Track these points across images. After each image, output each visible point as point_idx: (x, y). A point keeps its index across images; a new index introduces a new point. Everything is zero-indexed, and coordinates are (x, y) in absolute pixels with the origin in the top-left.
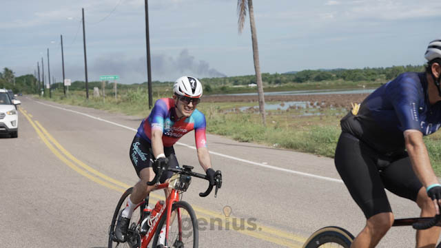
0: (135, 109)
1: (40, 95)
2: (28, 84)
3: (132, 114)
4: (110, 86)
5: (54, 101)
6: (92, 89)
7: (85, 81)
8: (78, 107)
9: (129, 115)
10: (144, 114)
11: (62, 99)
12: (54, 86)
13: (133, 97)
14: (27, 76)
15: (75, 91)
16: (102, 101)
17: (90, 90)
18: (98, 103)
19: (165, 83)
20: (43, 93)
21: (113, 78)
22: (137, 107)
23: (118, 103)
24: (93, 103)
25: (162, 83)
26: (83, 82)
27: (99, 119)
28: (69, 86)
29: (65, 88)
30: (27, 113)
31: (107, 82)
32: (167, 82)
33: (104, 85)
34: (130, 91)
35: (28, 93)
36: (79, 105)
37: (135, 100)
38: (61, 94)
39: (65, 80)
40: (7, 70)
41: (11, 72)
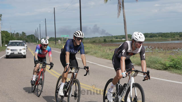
1: (36, 43)
2: (32, 38)
6: (58, 40)
7: (55, 37)
14: (31, 35)
15: (51, 42)
16: (62, 45)
18: (60, 46)
19: (87, 38)
20: (38, 42)
21: (66, 36)
24: (58, 46)
25: (86, 38)
26: (54, 38)
30: (31, 50)
31: (64, 38)
33: (62, 39)
35: (32, 42)
39: (47, 37)
40: (23, 32)
41: (25, 33)
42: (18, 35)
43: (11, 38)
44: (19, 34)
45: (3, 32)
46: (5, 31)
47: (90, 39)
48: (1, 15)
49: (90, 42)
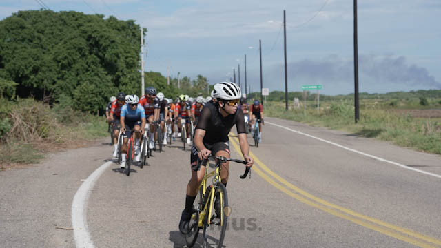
0: (339, 123)
3: (335, 128)
4: (312, 98)
6: (292, 99)
7: (284, 91)
8: (276, 119)
9: (332, 129)
10: (349, 128)
12: (251, 96)
13: (337, 109)
15: (274, 102)
16: (303, 112)
17: (289, 101)
18: (299, 114)
19: (373, 94)
21: (316, 87)
22: (341, 121)
23: (321, 116)
24: (293, 115)
25: (370, 95)
26: (282, 92)
27: (299, 132)
28: (267, 96)
29: (262, 97)
31: (308, 93)
32: (376, 94)
34: (333, 102)
36: (278, 117)
37: (339, 112)
39: (263, 90)
40: (200, 77)
41: (205, 80)
42: (188, 85)
43: (168, 91)
44: (189, 81)
45: (149, 75)
46: (153, 73)
47: (382, 96)
48: (145, 30)
49: (382, 105)
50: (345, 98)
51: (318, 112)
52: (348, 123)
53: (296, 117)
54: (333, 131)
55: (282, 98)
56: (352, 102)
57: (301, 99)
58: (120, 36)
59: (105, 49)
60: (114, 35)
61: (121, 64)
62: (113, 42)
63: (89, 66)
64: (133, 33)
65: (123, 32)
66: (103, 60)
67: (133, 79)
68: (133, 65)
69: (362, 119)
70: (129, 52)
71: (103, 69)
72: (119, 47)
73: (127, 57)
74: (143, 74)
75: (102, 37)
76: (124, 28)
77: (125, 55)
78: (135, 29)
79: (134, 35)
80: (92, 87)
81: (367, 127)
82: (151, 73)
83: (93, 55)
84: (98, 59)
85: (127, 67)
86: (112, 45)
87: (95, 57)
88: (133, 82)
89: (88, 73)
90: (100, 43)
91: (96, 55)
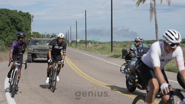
0: (105, 52)
3: (104, 54)
4: (95, 43)
5: (73, 48)
7: (85, 40)
8: (82, 50)
10: (109, 55)
11: (75, 47)
12: (73, 42)
15: (81, 44)
16: (92, 48)
17: (87, 44)
18: (90, 49)
20: (68, 44)
21: (97, 39)
22: (106, 52)
23: (98, 50)
25: (117, 42)
27: (90, 56)
28: (79, 42)
29: (77, 42)
31: (94, 41)
32: (119, 42)
34: (103, 45)
36: (83, 50)
37: (105, 48)
38: (75, 45)
39: (77, 39)
44: (49, 35)
45: (34, 33)
46: (36, 32)
47: (121, 43)
48: (33, 16)
49: (121, 46)
50: (108, 43)
51: (98, 48)
52: (109, 52)
53: (89, 50)
54: (103, 55)
55: (84, 43)
56: (110, 45)
57: (91, 43)
58: (23, 18)
59: (18, 23)
60: (21, 18)
61: (23, 29)
62: (21, 20)
63: (11, 30)
64: (28, 17)
65: (24, 17)
66: (16, 27)
67: (28, 35)
68: (28, 29)
69: (114, 51)
70: (27, 25)
71: (17, 31)
72: (23, 22)
73: (26, 26)
74: (32, 33)
75: (16, 18)
76: (25, 15)
77: (25, 25)
78: (29, 16)
79: (29, 18)
80: (12, 37)
81: (116, 54)
82: (35, 32)
83: (13, 25)
84: (15, 27)
85: (26, 30)
86: (20, 22)
87: (14, 26)
88: (28, 36)
89: (11, 32)
90: (16, 21)
91: (14, 25)
